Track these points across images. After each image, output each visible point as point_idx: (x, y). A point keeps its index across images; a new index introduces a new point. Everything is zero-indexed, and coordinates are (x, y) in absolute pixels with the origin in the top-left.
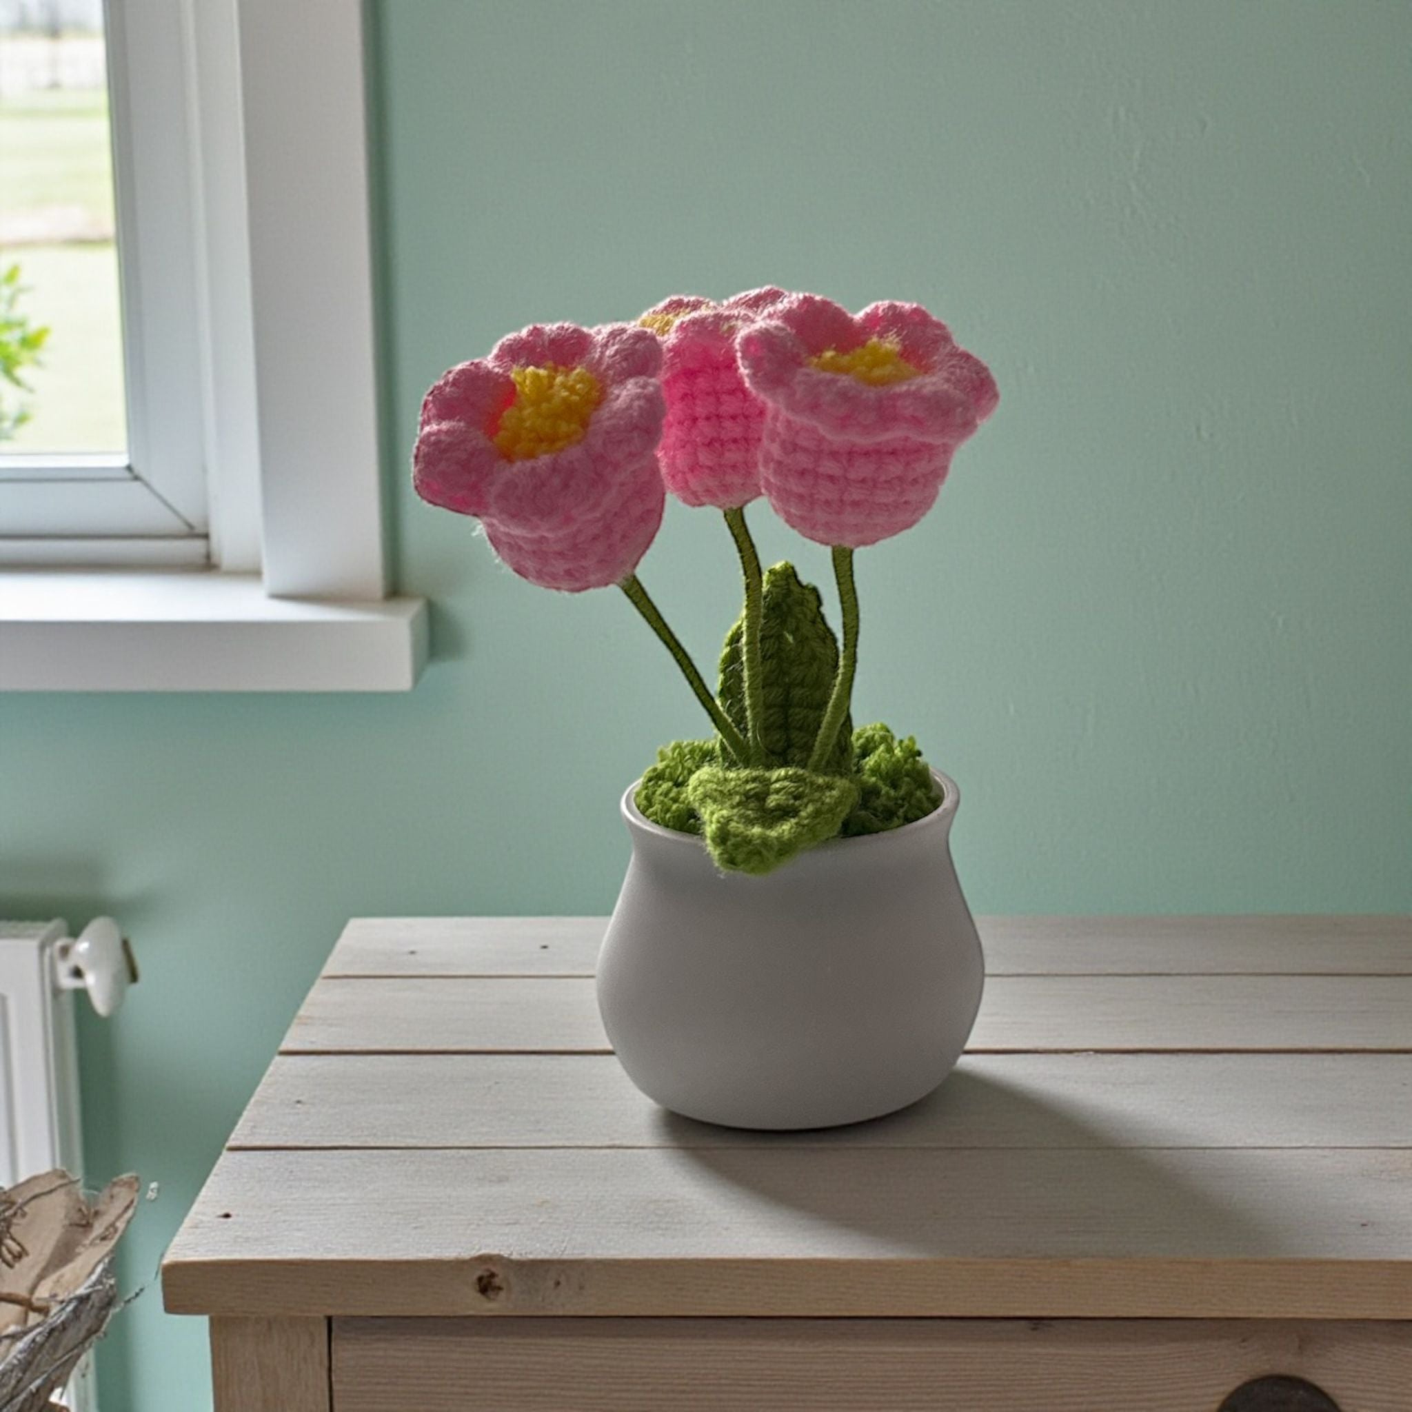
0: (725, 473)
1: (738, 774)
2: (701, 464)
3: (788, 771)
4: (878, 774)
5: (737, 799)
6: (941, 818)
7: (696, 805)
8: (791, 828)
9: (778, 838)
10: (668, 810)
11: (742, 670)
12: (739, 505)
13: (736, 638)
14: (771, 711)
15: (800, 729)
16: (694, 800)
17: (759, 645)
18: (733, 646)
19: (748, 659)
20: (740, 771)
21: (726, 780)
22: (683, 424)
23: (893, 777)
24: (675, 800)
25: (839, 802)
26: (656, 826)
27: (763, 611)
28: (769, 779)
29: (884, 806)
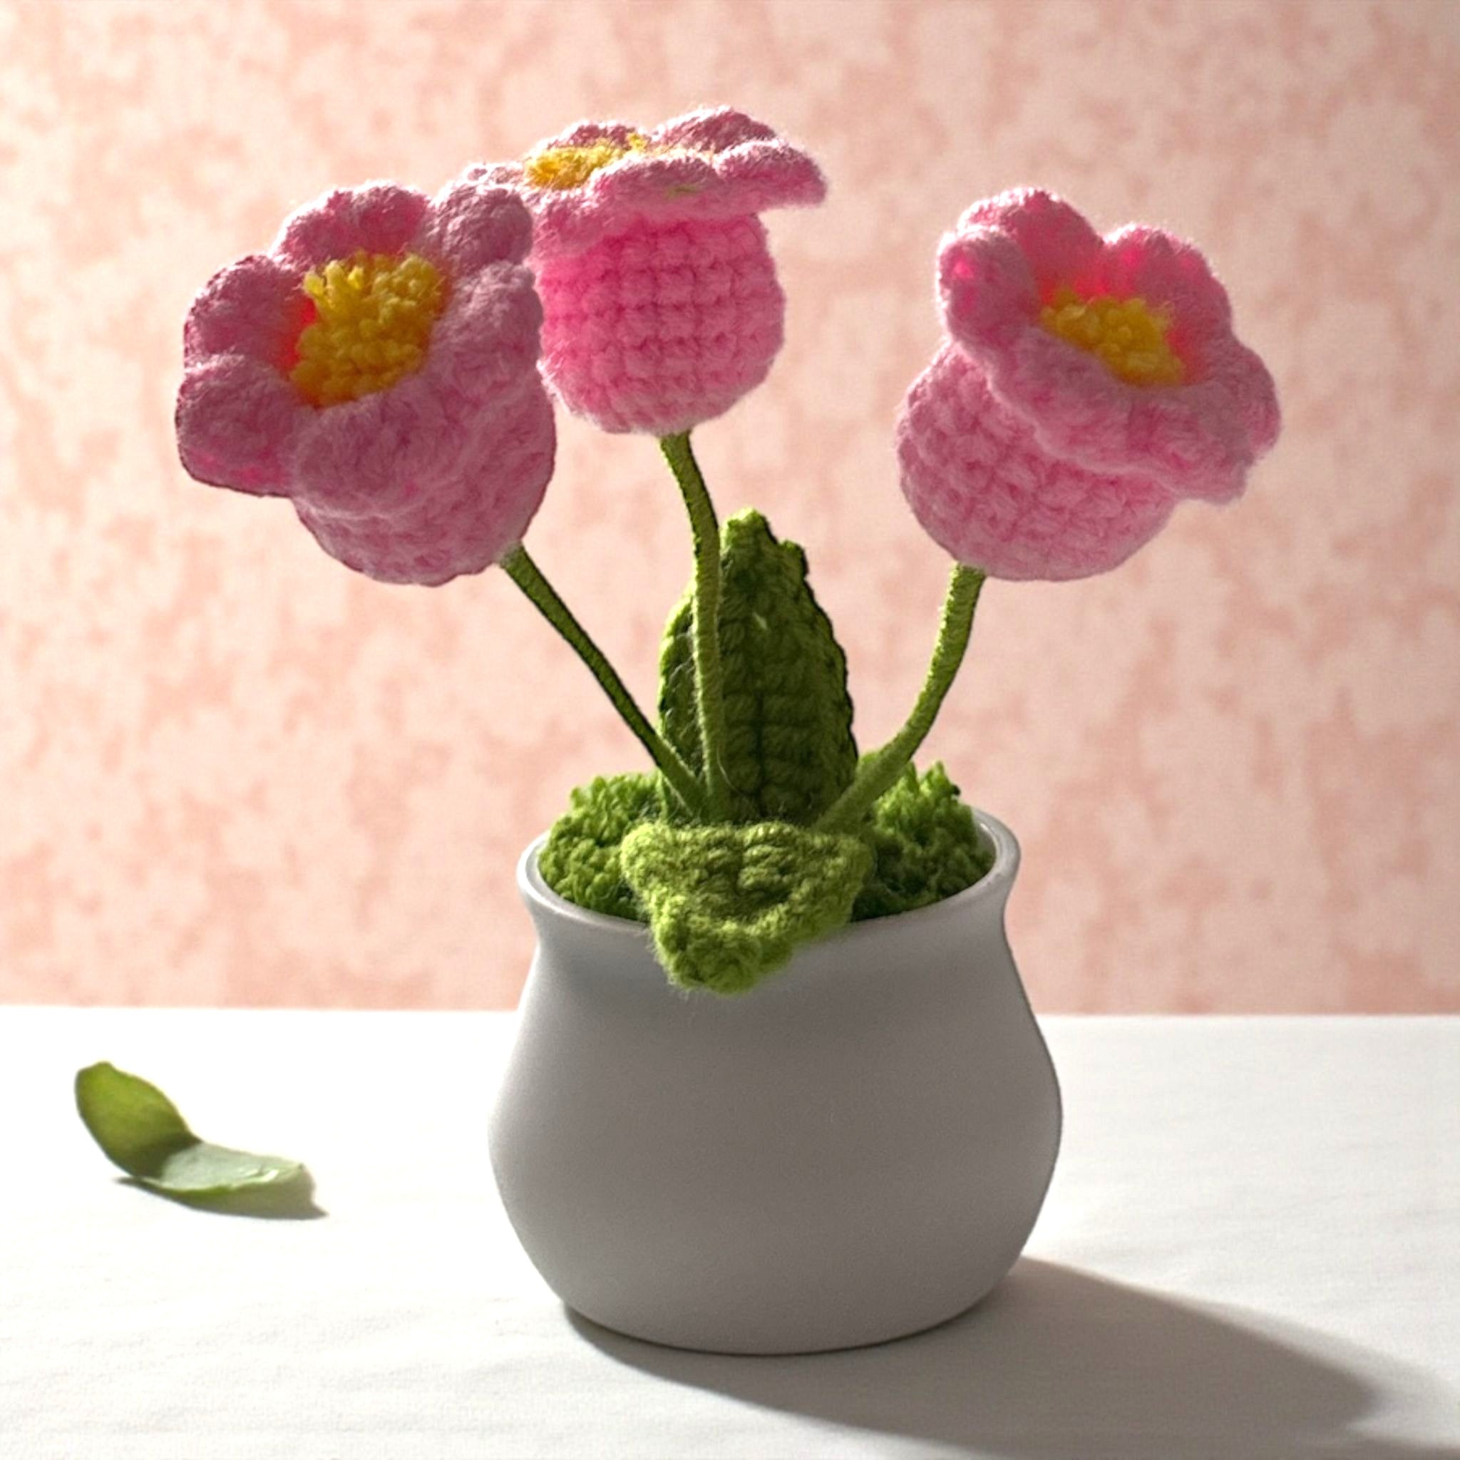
0: (664, 388)
1: (695, 835)
2: (629, 375)
3: (769, 829)
4: (897, 823)
5: (696, 874)
6: (992, 890)
7: (635, 884)
8: (780, 919)
9: (763, 938)
10: (589, 883)
11: (693, 673)
12: (684, 430)
13: (682, 625)
14: (736, 732)
15: (781, 757)
16: (632, 876)
17: (717, 635)
18: (678, 637)
19: (701, 656)
20: (697, 830)
21: (676, 845)
22: (602, 316)
23: (920, 828)
24: (599, 868)
25: (846, 877)
26: (572, 907)
27: (722, 584)
28: (742, 843)
29: (907, 872)
